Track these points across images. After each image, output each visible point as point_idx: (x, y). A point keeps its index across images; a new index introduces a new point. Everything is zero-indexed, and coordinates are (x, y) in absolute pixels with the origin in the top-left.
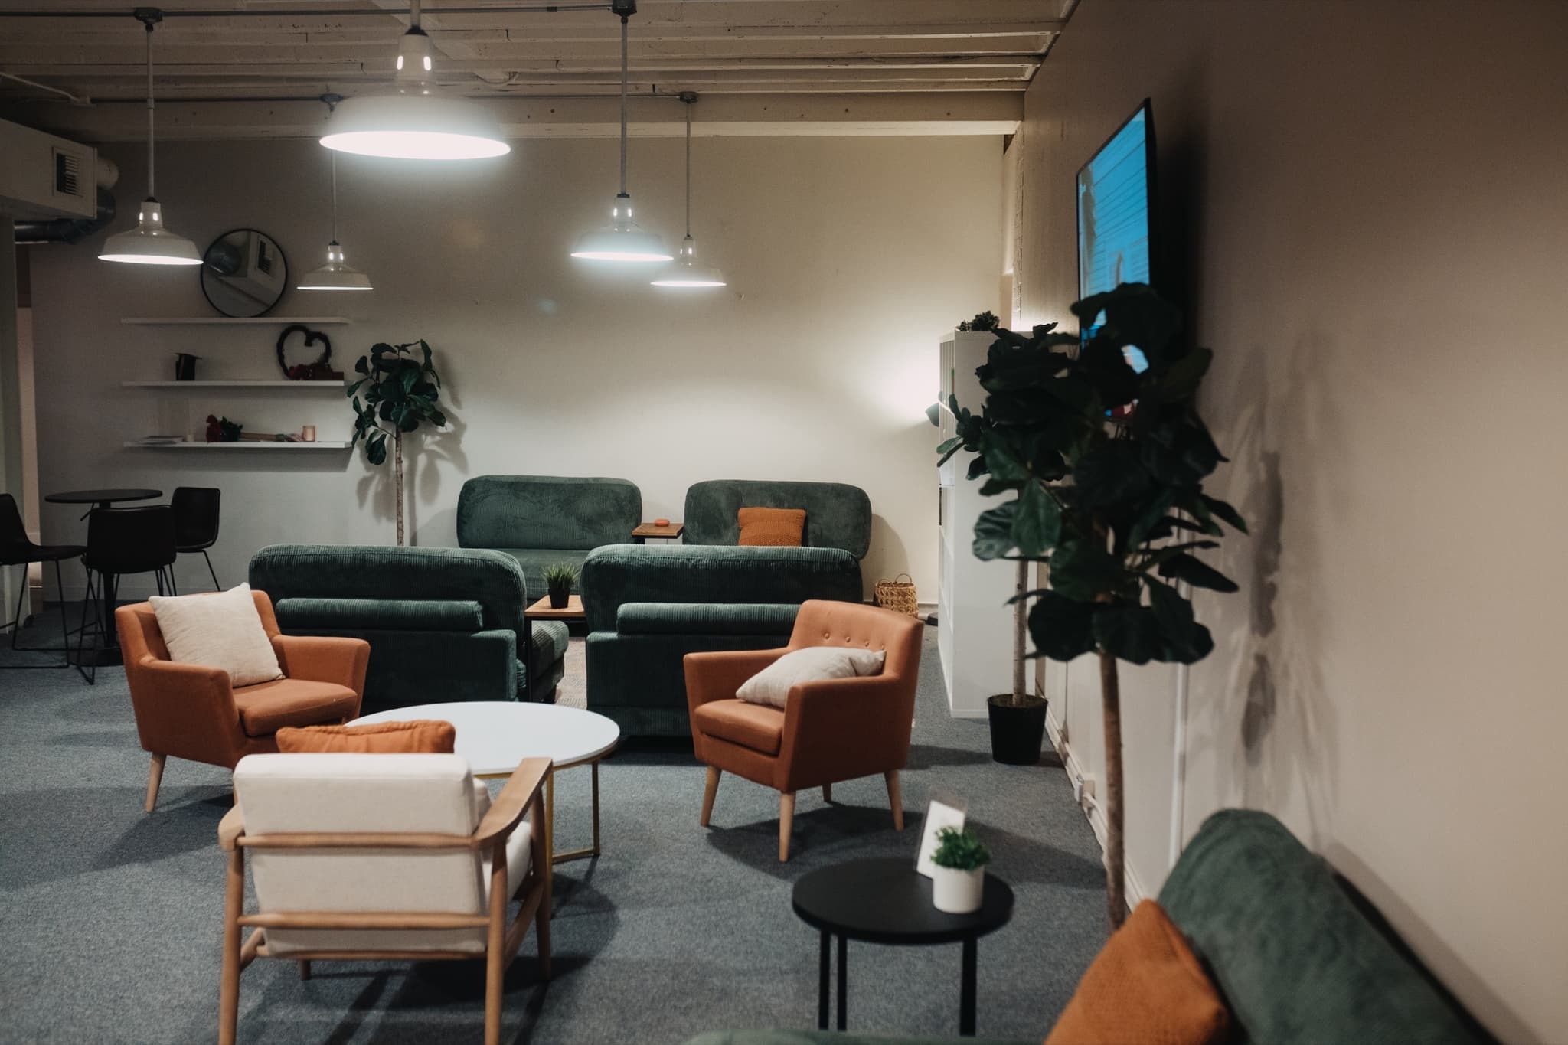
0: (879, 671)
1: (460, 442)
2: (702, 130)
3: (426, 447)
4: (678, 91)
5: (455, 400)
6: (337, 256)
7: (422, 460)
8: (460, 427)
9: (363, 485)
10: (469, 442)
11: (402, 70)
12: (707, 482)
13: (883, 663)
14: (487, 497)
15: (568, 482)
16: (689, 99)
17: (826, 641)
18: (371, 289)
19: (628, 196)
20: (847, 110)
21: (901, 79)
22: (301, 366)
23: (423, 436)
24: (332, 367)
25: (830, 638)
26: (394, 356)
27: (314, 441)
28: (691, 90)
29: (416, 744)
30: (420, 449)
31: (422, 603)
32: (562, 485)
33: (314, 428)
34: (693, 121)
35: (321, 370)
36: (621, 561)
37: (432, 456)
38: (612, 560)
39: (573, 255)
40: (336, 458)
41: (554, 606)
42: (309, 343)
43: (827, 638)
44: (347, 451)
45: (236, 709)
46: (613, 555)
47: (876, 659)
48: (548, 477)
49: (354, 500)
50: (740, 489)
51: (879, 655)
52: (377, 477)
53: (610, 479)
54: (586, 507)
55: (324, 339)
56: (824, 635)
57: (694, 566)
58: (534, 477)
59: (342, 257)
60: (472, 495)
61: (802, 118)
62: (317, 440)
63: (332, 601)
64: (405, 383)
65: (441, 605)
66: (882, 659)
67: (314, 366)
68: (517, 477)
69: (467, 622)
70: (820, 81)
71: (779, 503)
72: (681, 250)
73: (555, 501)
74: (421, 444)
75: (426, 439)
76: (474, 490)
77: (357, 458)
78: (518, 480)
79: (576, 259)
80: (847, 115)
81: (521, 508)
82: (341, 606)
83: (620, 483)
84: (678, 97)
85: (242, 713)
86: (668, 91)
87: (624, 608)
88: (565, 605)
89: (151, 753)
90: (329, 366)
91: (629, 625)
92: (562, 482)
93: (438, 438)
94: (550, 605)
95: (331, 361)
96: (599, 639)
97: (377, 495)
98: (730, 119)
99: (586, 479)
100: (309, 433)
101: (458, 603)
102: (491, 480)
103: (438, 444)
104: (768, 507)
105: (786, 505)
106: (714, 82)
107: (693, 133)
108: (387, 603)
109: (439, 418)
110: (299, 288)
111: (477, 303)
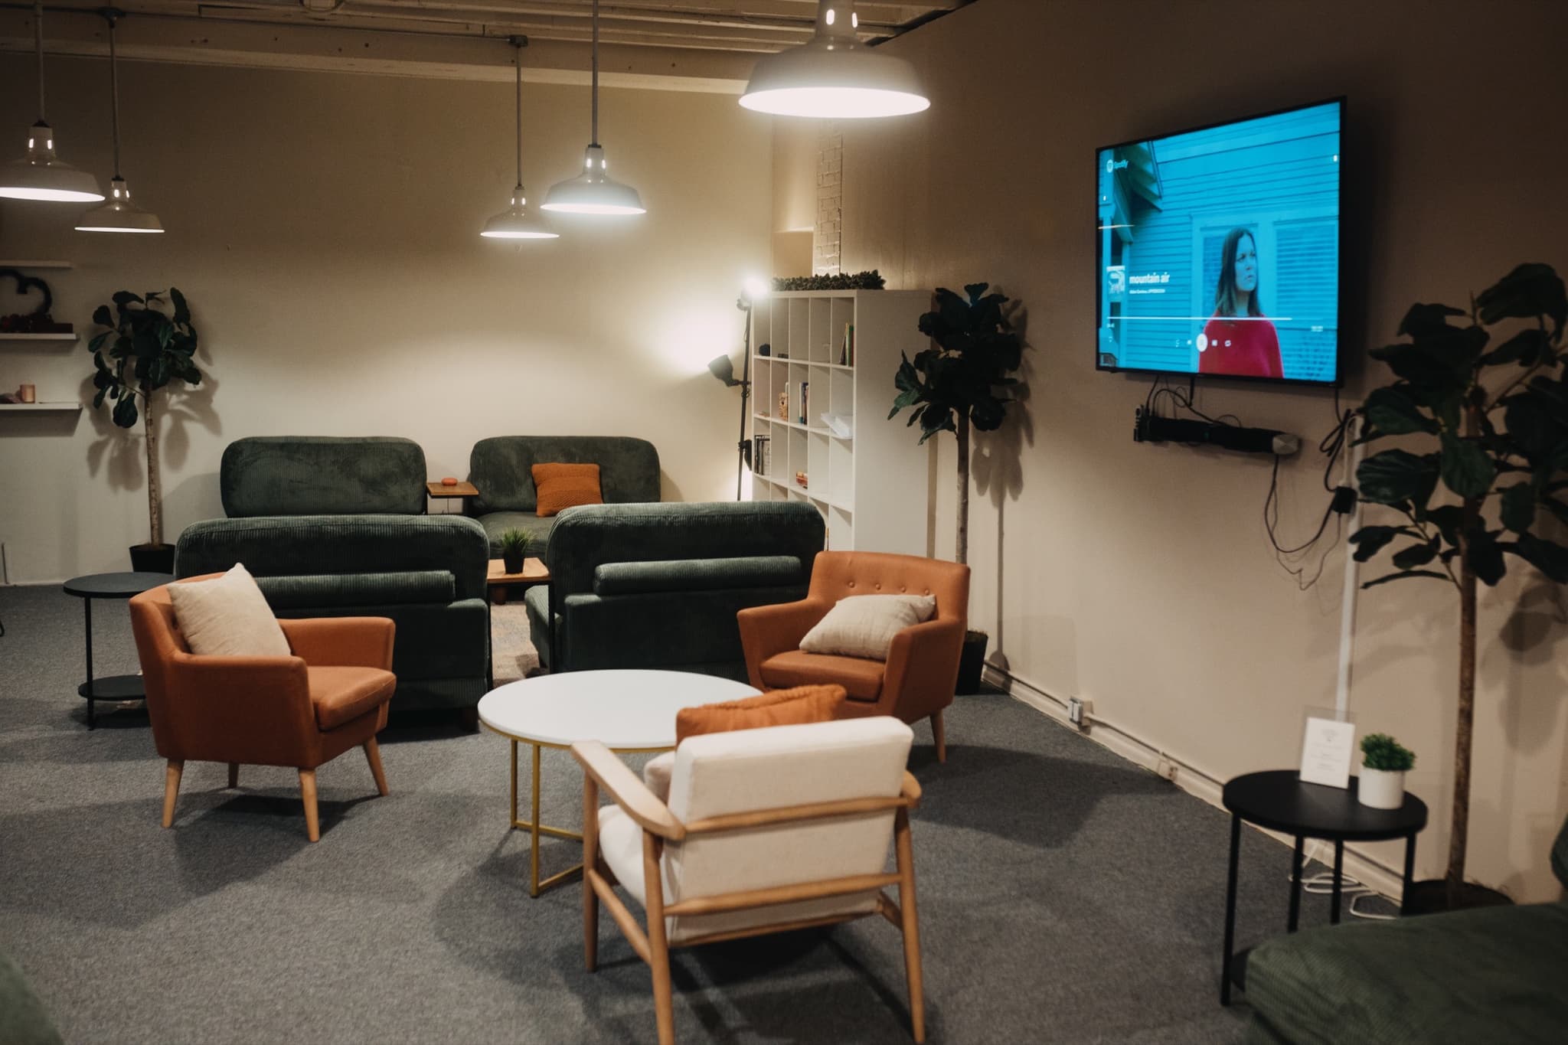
0: (933, 615)
1: (211, 401)
2: (532, 76)
3: (170, 408)
4: (509, 34)
5: (206, 357)
6: (123, 194)
7: (166, 422)
8: (213, 385)
9: (95, 451)
10: (221, 401)
11: (833, 25)
12: (494, 439)
13: (935, 606)
14: (255, 461)
15: (345, 442)
16: (517, 42)
17: (852, 590)
18: (162, 231)
19: (600, 147)
20: (674, 65)
21: (737, 38)
22: (15, 317)
23: (168, 395)
24: (53, 318)
25: (856, 587)
26: (142, 307)
27: (33, 402)
28: (523, 34)
29: (815, 712)
30: (165, 409)
31: (390, 576)
32: (338, 445)
33: (33, 387)
34: (527, 66)
35: (41, 320)
36: (598, 522)
37: (179, 416)
38: (589, 521)
39: (542, 207)
40: (62, 421)
41: (508, 571)
42: (22, 290)
43: (853, 586)
44: (75, 414)
45: (311, 702)
46: (588, 516)
47: (929, 604)
48: (319, 438)
49: (85, 469)
50: (529, 444)
51: (929, 599)
52: (112, 442)
53: (391, 438)
54: (368, 467)
55: (42, 285)
56: (848, 583)
57: (671, 523)
58: (307, 438)
59: (128, 194)
60: (240, 458)
61: (630, 69)
62: (37, 401)
63: (285, 578)
64: (160, 336)
65: (413, 577)
66: (933, 603)
67: (33, 316)
68: (287, 438)
69: (441, 593)
70: (659, 34)
71: (570, 458)
72: (513, 200)
73: (334, 463)
74: (165, 403)
75: (170, 398)
76: (241, 452)
77: (85, 423)
78: (289, 441)
79: (544, 210)
80: (673, 70)
81: (296, 470)
82: (299, 584)
83: (401, 441)
84: (508, 40)
85: (316, 705)
86: (498, 33)
87: (604, 569)
88: (520, 571)
89: (166, 760)
90: (50, 316)
91: (611, 586)
92: (339, 442)
93: (184, 397)
94: (504, 569)
95: (51, 311)
96: (583, 602)
97: (112, 462)
98: (556, 66)
99: (364, 439)
100: (29, 392)
101: (429, 573)
102: (259, 441)
103: (184, 403)
104: (559, 462)
105: (577, 459)
106: (550, 27)
107: (524, 78)
108: (351, 578)
109: (195, 376)
110: (77, 229)
111: (228, 249)
